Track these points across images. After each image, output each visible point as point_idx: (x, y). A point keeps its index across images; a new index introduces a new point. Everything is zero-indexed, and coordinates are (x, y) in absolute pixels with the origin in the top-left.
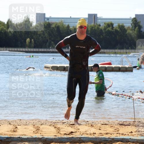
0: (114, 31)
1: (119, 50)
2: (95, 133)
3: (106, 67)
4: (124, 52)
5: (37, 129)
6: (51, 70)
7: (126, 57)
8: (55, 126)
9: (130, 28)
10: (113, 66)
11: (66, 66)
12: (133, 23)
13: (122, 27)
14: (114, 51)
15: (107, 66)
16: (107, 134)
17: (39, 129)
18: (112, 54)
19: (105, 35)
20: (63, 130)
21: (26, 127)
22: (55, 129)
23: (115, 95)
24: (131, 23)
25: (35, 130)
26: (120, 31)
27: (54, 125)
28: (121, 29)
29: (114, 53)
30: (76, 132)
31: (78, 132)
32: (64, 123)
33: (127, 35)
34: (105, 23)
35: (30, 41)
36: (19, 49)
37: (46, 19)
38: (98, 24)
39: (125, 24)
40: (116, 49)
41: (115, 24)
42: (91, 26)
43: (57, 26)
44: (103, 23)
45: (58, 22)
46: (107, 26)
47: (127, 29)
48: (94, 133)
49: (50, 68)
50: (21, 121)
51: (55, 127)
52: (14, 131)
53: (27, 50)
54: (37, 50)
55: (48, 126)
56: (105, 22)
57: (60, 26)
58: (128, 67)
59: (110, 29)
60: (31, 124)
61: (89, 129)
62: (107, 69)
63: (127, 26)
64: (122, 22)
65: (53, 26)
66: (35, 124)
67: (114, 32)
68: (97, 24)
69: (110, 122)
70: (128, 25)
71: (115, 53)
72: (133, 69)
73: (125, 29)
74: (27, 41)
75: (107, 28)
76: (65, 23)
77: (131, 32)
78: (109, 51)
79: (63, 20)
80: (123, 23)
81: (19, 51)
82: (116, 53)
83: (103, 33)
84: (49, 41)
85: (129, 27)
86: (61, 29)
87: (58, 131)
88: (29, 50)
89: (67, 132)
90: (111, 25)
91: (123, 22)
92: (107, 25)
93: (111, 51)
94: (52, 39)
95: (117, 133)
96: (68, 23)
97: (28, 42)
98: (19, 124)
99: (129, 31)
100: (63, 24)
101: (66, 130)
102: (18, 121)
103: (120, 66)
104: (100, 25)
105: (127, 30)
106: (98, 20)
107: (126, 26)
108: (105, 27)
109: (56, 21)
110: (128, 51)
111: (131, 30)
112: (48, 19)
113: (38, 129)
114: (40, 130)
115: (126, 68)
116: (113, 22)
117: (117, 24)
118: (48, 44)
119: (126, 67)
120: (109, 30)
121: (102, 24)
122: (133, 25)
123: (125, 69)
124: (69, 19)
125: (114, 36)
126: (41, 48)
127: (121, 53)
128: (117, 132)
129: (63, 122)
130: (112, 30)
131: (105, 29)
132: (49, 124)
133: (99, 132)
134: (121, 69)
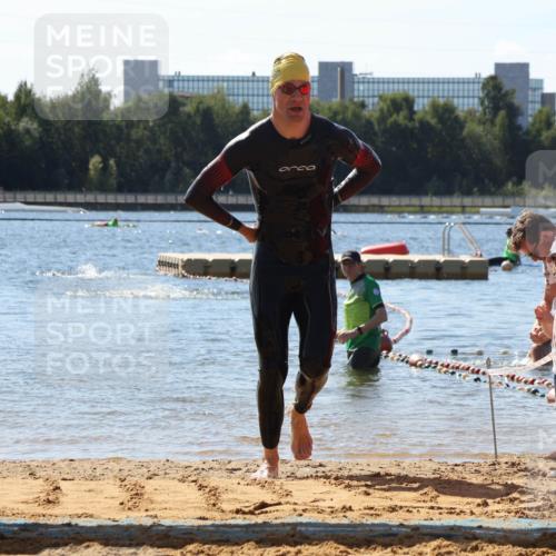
0: (417, 125)
1: (434, 198)
2: (350, 509)
3: (386, 262)
4: (456, 206)
5: (134, 492)
6: (184, 276)
7: (464, 224)
8: (200, 482)
9: (478, 114)
10: (414, 257)
11: (237, 260)
12: (487, 95)
13: (445, 113)
14: (415, 201)
15: (390, 258)
16: (393, 509)
17: (142, 494)
18: (410, 213)
19: (382, 142)
20: (231, 496)
21: (92, 485)
22: (201, 492)
23: (421, 366)
24: (481, 95)
25: (125, 496)
26: (440, 126)
27: (194, 478)
28: (441, 119)
29: (418, 209)
30: (279, 504)
31: (287, 503)
32: (235, 470)
33: (463, 140)
34: (381, 97)
35: (101, 166)
36: (60, 197)
37: (161, 84)
38: (356, 100)
39: (456, 101)
40: (426, 194)
41: (421, 100)
42: (330, 109)
43: (201, 106)
44: (374, 96)
45: (206, 93)
46: (389, 110)
47: (466, 118)
48: (344, 507)
49: (180, 268)
50: (75, 464)
51: (201, 487)
52: (49, 502)
53: (90, 198)
54: (130, 199)
55: (176, 482)
56: (381, 92)
57: (216, 108)
58: (471, 261)
59: (401, 118)
60: (111, 475)
61: (328, 492)
62: (393, 270)
63: (466, 108)
64: (446, 94)
65: (189, 108)
66: (125, 473)
67: (416, 131)
68: (351, 100)
69: (403, 465)
70: (468, 104)
71: (422, 210)
72: (487, 269)
73: (457, 117)
74: (91, 167)
75: (391, 116)
76: (231, 98)
77: (479, 129)
78: (397, 203)
79: (225, 84)
80: (448, 97)
81: (61, 204)
82: (425, 209)
83: (375, 134)
84: (173, 165)
85: (471, 113)
86: (217, 121)
87: (212, 502)
88: (101, 198)
89: (247, 504)
90: (402, 103)
91: (451, 94)
92: (388, 102)
93: (405, 200)
94: (186, 157)
95: (432, 508)
96: (246, 98)
97: (96, 169)
98: (66, 476)
99: (473, 128)
100: (224, 100)
101: (239, 497)
102: (63, 465)
103: (441, 258)
104: (363, 105)
105: (465, 122)
106: (356, 86)
107: (460, 108)
108: (382, 110)
109: (201, 91)
110: (467, 201)
111: (481, 122)
112: (170, 82)
113: (137, 494)
114: (146, 497)
115: (462, 264)
116: (411, 93)
117: (426, 100)
118: (169, 176)
119: (463, 262)
120: (396, 124)
121: (371, 100)
122: (486, 103)
123: (458, 270)
124: (248, 81)
125: (415, 146)
126: (145, 191)
127: (444, 209)
128: (430, 504)
129: (229, 467)
130: (410, 125)
131: (383, 119)
132: (179, 476)
133: (366, 505)
134: (444, 270)
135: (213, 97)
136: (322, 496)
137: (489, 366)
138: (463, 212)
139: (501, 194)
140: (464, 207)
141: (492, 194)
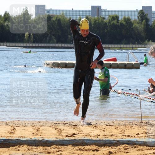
0: (119, 24)
1: (124, 45)
2: (99, 135)
3: (110, 64)
4: (130, 47)
6: (51, 67)
7: (133, 53)
8: (56, 127)
9: (137, 21)
10: (118, 62)
11: (67, 63)
12: (140, 15)
13: (128, 21)
14: (119, 46)
15: (112, 62)
16: (112, 136)
17: (39, 131)
18: (117, 49)
19: (110, 29)
20: (65, 131)
21: (25, 128)
22: (56, 130)
23: (121, 94)
24: (138, 15)
25: (34, 131)
26: (126, 24)
27: (54, 126)
28: (127, 22)
29: (119, 48)
30: (79, 134)
31: (81, 133)
32: (66, 124)
33: (133, 28)
34: (109, 16)
35: (28, 35)
36: (17, 44)
37: (46, 12)
38: (102, 17)
39: (131, 17)
40: (122, 44)
41: (121, 17)
42: (94, 19)
43: (57, 18)
44: (107, 16)
45: (59, 15)
46: (111, 20)
47: (134, 22)
48: (97, 135)
49: (51, 65)
50: (20, 122)
51: (56, 129)
52: (12, 133)
53: (25, 45)
54: (37, 45)
55: (49, 127)
56: (109, 15)
57: (61, 19)
58: (135, 63)
59: (115, 22)
60: (30, 125)
61: (93, 130)
62: (112, 66)
63: (134, 19)
64: (128, 15)
65: (54, 19)
66: (34, 125)
67: (119, 26)
68: (101, 17)
69: (114, 123)
70: (134, 18)
71: (121, 48)
72: (139, 66)
73: (131, 22)
74: (25, 36)
75: (112, 21)
76: (66, 16)
77: (137, 25)
78: (114, 47)
79: (64, 12)
80: (129, 16)
81: (17, 46)
83: (107, 27)
84: (49, 35)
85: (135, 20)
86: (62, 23)
87: (59, 133)
88: (28, 45)
89: (70, 134)
90: (115, 18)
92: (111, 17)
93: (116, 46)
94: (53, 33)
95: (123, 135)
96: (70, 16)
97: (27, 36)
98: (17, 125)
99: (136, 25)
100: (64, 17)
101: (68, 132)
102: (16, 122)
103: (126, 62)
104: (104, 18)
105: (133, 23)
106: (102, 13)
107: (132, 19)
108: (109, 20)
109: (57, 14)
110: (134, 46)
111: (138, 23)
112: (48, 11)
113: (38, 131)
114: (40, 131)
115: (132, 64)
116: (118, 15)
117: (122, 17)
118: (48, 38)
120: (113, 24)
121: (106, 17)
122: (140, 18)
123: (131, 66)
124: (71, 11)
125: (119, 30)
126: (41, 43)
127: (127, 48)
128: (122, 134)
129: (64, 123)
130: (117, 24)
131: (109, 22)
132: (50, 125)
133: (104, 134)
134: (127, 66)
135: (61, 16)
136: (91, 132)
137: (140, 94)
138: (133, 49)
139: (144, 44)
140: (133, 48)
141: (140, 44)
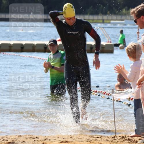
1: (90, 16)
4: (100, 20)
7: (103, 28)
40: (86, 14)
58: (106, 45)
72: (113, 48)
103: (92, 43)
110: (105, 17)
119: (103, 45)
127: (95, 21)
137: (113, 92)
138: (103, 22)
139: (120, 15)
140: (103, 20)
141: (115, 14)
